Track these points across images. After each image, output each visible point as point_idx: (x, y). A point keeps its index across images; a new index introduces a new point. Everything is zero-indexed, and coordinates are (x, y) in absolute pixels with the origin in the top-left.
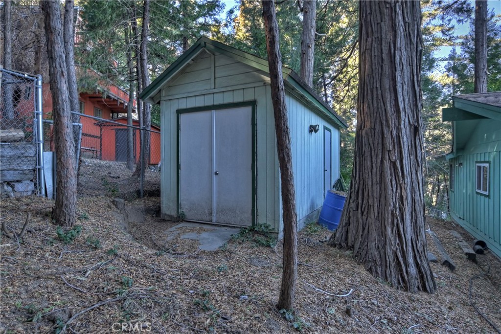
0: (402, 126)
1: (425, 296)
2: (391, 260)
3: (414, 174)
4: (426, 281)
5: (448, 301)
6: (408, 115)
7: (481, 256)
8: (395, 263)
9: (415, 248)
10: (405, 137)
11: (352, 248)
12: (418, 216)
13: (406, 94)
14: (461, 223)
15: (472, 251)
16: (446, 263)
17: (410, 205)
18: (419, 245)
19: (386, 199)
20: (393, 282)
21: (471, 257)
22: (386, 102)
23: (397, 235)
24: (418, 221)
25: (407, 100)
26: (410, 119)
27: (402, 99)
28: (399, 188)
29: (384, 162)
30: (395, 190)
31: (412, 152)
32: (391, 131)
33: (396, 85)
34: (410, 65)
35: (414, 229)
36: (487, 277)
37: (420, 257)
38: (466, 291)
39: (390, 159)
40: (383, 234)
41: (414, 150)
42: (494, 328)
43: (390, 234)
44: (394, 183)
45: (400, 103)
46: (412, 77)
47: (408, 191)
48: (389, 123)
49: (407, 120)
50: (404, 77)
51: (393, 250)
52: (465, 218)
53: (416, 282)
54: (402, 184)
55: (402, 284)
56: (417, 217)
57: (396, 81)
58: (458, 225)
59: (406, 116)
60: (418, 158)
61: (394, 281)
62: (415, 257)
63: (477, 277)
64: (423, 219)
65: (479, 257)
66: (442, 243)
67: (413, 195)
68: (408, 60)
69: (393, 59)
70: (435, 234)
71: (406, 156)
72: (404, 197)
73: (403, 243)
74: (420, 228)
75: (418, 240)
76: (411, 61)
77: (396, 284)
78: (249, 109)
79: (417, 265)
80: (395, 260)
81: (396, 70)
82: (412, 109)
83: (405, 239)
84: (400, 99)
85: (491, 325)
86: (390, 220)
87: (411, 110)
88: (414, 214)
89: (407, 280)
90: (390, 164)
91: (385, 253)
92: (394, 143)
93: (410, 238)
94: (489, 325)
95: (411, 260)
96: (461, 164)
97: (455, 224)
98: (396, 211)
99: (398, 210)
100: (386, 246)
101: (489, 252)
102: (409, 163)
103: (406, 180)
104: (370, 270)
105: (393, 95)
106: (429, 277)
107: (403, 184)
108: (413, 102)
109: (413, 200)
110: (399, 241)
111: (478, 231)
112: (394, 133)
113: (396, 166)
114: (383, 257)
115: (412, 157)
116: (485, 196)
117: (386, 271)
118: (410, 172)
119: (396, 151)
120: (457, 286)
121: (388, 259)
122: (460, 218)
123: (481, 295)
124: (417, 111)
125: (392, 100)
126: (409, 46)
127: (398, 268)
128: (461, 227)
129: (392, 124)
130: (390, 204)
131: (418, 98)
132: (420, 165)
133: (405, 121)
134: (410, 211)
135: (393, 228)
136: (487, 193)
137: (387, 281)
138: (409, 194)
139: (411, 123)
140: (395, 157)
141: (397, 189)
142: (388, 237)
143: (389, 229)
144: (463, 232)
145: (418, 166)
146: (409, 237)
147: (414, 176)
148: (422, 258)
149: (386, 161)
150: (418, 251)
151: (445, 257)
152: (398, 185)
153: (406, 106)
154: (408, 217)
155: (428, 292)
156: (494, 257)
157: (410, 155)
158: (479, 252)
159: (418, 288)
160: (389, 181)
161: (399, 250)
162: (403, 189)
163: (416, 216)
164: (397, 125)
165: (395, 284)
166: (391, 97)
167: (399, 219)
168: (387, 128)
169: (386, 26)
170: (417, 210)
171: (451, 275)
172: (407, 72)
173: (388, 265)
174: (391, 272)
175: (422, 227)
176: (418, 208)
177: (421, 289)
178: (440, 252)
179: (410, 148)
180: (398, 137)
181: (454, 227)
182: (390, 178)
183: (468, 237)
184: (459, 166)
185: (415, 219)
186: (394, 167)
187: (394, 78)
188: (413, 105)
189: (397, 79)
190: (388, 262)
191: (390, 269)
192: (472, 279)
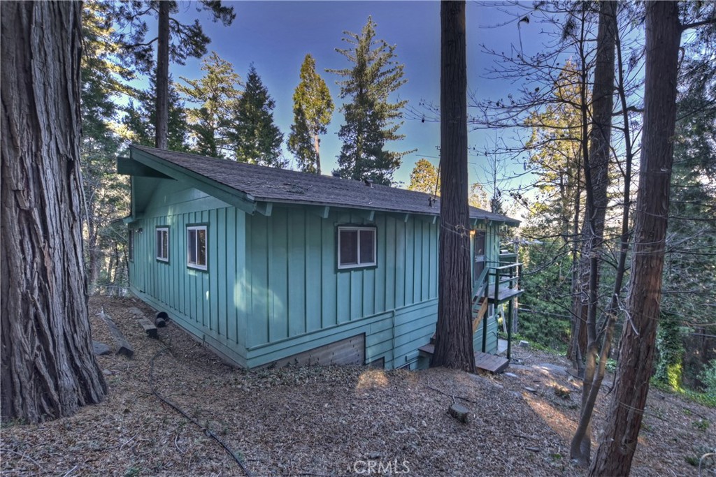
0: (44, 154)
1: (90, 410)
2: (23, 379)
3: (67, 233)
4: (92, 388)
5: (124, 402)
6: (56, 139)
7: (163, 329)
8: (32, 382)
9: (71, 346)
10: (49, 171)
12: (75, 297)
13: (51, 104)
14: (142, 297)
15: (153, 326)
16: (123, 351)
17: (59, 281)
18: (78, 339)
19: (10, 276)
20: (29, 415)
21: (152, 334)
22: (11, 105)
23: (36, 333)
24: (75, 304)
25: (53, 113)
26: (60, 146)
27: (44, 109)
28: (38, 255)
29: (5, 209)
30: (29, 258)
31: (63, 198)
32: (21, 158)
33: (32, 83)
34: (59, 61)
35: (69, 317)
36: (170, 350)
37: (80, 356)
38: (146, 378)
39: (18, 205)
41: (66, 195)
42: (177, 410)
43: (20, 335)
44: (27, 246)
45: (39, 114)
46: (63, 80)
47: (57, 258)
48: (16, 143)
49: (53, 146)
50: (48, 76)
51: (27, 361)
52: (146, 291)
53: (75, 396)
54: (44, 247)
55: (47, 410)
56: (73, 298)
57: (31, 76)
58: (138, 300)
59: (51, 139)
60: (74, 208)
61: (31, 413)
62: (71, 359)
63: (158, 355)
64: (83, 300)
65: (160, 332)
66: (118, 326)
67: (66, 264)
68: (56, 52)
69: (25, 36)
70: (109, 317)
71: (52, 202)
72: (49, 269)
73: (49, 344)
74: (78, 314)
75: (76, 332)
76: (61, 56)
77: (36, 416)
79: (76, 370)
80: (33, 376)
81: (31, 57)
82: (64, 131)
83: (52, 335)
84: (40, 108)
85: (174, 408)
86: (20, 311)
87: (61, 131)
88: (67, 294)
89: (57, 400)
90: (19, 215)
91: (11, 371)
92: (27, 179)
93: (61, 333)
94: (171, 410)
96: (141, 230)
97: (135, 299)
98: (32, 294)
99: (37, 291)
100: (13, 359)
101: (171, 323)
102: (58, 215)
103: (52, 241)
105: (25, 97)
106: (96, 381)
107: (47, 248)
108: (65, 120)
109: (66, 272)
110: (40, 342)
111: (160, 303)
112: (28, 162)
113: (32, 217)
115: (62, 206)
116: (166, 263)
117: (12, 402)
118: (59, 229)
119: (32, 193)
120: (135, 376)
121: (17, 380)
122: (141, 291)
123: (163, 376)
124: (72, 136)
125: (23, 106)
126: (59, 31)
127: (40, 388)
128: (143, 302)
129: (22, 145)
130: (19, 283)
131: (74, 117)
132: (77, 218)
133: (49, 146)
134: (60, 290)
135: (27, 323)
136: (167, 260)
137: (16, 417)
138: (59, 264)
139: (61, 152)
140: (30, 203)
141: (34, 257)
142: (16, 341)
143: (18, 328)
144: (144, 307)
145: (74, 219)
146: (59, 331)
147: (67, 235)
148: (84, 357)
149: (11, 208)
150: (76, 348)
151: (120, 343)
152: (37, 250)
153: (51, 123)
154: (56, 301)
155: (95, 403)
156: (175, 326)
157: (59, 202)
158: (161, 325)
159: (79, 404)
160: (18, 242)
161: (40, 357)
162: (46, 256)
163: (71, 296)
164: (34, 150)
165: (33, 416)
166: (21, 99)
167: (39, 306)
168: (12, 152)
170: (73, 288)
171: (129, 363)
172: (54, 69)
173: (18, 390)
174: (24, 399)
175: (82, 312)
176: (74, 284)
177: (84, 403)
178: (115, 339)
179: (59, 190)
180: (36, 171)
181: (134, 303)
182: (18, 237)
183: (148, 311)
184: (139, 232)
185: (70, 302)
186: (27, 220)
187: (27, 69)
188: (66, 126)
189: (33, 73)
190: (18, 385)
191: (22, 396)
192: (154, 359)
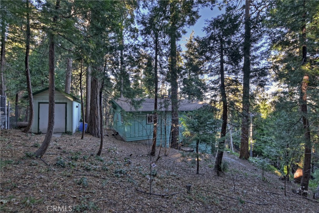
0: (98, 110)
11: (89, 133)
16: (107, 135)
30: (97, 121)
40: (95, 129)
51: (97, 132)
78: (65, 105)
95: (100, 133)
104: (93, 136)
110: (98, 130)
114: (95, 133)
127: (98, 135)
129: (96, 109)
130: (96, 124)
135: (97, 128)
137: (96, 137)
149: (95, 116)
151: (107, 134)
156: (119, 136)
167: (98, 126)
169: (96, 91)
174: (96, 135)
180: (98, 112)
182: (96, 119)
183: (115, 132)
